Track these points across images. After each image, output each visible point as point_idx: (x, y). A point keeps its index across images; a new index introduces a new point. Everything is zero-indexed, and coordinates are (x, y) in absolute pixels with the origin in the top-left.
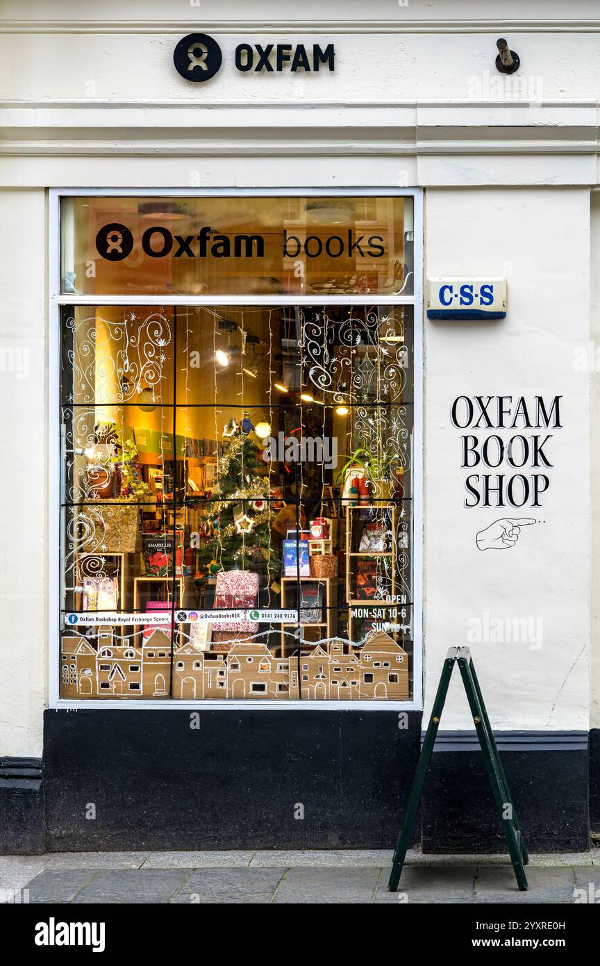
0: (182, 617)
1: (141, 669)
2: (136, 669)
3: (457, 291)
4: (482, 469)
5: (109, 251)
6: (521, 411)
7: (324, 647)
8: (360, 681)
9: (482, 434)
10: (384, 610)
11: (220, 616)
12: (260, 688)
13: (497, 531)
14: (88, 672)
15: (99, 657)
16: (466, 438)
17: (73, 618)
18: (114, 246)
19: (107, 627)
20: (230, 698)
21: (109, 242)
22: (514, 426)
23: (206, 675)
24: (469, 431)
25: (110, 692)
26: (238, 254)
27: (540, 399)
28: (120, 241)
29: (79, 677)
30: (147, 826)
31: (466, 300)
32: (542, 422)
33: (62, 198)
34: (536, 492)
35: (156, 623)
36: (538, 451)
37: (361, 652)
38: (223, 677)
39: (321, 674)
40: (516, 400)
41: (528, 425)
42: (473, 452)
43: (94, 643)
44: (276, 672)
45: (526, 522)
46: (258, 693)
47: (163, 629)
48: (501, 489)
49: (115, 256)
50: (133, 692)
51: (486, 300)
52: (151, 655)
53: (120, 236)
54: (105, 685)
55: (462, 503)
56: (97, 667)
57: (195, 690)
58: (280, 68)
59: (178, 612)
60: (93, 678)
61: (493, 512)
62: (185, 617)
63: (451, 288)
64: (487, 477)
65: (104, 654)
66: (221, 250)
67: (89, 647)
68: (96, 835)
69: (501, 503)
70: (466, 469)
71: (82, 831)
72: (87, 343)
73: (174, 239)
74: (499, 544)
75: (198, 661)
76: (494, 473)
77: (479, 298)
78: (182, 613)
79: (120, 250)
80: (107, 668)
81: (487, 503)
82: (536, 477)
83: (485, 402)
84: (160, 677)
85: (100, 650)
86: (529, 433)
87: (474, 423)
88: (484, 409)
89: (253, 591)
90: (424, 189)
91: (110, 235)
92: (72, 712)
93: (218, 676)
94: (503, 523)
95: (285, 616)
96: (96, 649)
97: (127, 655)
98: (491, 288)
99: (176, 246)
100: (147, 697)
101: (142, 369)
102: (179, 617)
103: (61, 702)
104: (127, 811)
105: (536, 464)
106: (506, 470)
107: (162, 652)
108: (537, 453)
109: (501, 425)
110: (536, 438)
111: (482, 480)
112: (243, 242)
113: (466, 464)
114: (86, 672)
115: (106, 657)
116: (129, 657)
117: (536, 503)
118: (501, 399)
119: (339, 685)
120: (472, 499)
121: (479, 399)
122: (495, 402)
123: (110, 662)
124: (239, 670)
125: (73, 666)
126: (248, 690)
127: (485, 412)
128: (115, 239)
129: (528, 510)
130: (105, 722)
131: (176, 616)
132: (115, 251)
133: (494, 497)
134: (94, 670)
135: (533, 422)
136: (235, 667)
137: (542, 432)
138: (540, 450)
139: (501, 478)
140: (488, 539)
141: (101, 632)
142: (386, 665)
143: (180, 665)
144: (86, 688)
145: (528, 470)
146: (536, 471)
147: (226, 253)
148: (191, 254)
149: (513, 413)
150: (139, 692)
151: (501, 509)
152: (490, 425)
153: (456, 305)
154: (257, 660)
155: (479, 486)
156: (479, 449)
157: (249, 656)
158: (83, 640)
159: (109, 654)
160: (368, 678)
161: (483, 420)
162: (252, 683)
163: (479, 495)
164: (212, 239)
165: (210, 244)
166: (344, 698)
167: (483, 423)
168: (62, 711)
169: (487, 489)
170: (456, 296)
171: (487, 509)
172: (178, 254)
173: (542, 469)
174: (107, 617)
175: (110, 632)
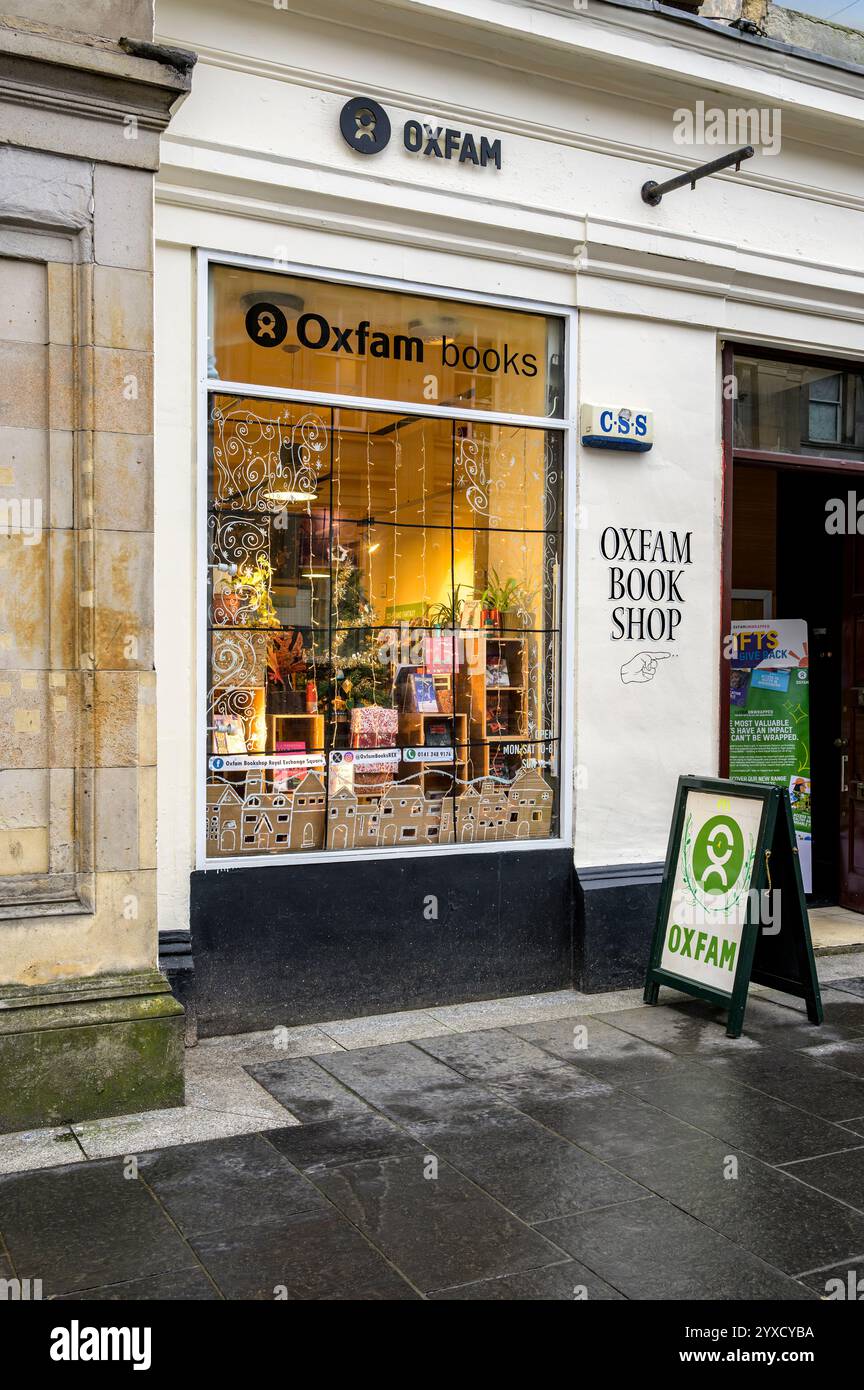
0: (337, 758)
1: (290, 819)
2: (284, 818)
3: (616, 418)
4: (626, 602)
5: (260, 334)
6: (659, 545)
7: (478, 787)
8: (506, 821)
9: (627, 566)
10: (533, 745)
11: (376, 756)
12: (408, 833)
13: (638, 664)
14: (232, 824)
15: (246, 806)
16: (613, 569)
17: (218, 763)
18: (266, 329)
19: (258, 771)
20: (380, 846)
21: (261, 323)
22: (653, 560)
23: (358, 823)
24: (615, 563)
25: (255, 846)
26: (397, 356)
27: (675, 534)
28: (273, 325)
29: (221, 830)
30: (306, 996)
31: (624, 428)
32: (676, 558)
33: (212, 265)
34: (671, 626)
35: (310, 765)
36: (673, 586)
37: (510, 790)
38: (375, 823)
39: (470, 815)
40: (655, 534)
41: (665, 559)
42: (619, 585)
43: (240, 791)
44: (428, 814)
45: (662, 655)
46: (408, 838)
47: (315, 772)
48: (641, 623)
49: (265, 341)
50: (281, 845)
51: (641, 430)
52: (302, 802)
53: (272, 318)
54: (250, 839)
55: (610, 637)
56: (243, 819)
57: (345, 839)
58: (448, 156)
59: (334, 752)
60: (237, 832)
61: (635, 645)
62: (341, 757)
63: (611, 414)
64: (631, 610)
65: (251, 803)
66: (380, 349)
67: (236, 796)
68: (250, 1014)
69: (642, 637)
70: (613, 601)
71: (234, 1011)
72: (236, 441)
73: (331, 331)
74: (640, 677)
75: (352, 807)
76: (636, 605)
77: (634, 428)
78: (338, 754)
79: (273, 336)
80: (253, 819)
81: (630, 637)
82: (671, 611)
83: (629, 533)
84: (309, 826)
85: (247, 799)
86: (665, 567)
87: (619, 555)
88: (628, 542)
89: (394, 728)
90: (579, 310)
91: (262, 315)
92: (223, 873)
93: (370, 823)
94: (643, 656)
95: (442, 754)
96: (243, 798)
97: (276, 803)
98: (645, 418)
99: (333, 339)
100: (294, 850)
101: (296, 475)
102: (334, 758)
103: (211, 862)
104: (284, 981)
105: (671, 599)
106: (646, 603)
107: (312, 798)
108: (672, 588)
109: (642, 558)
110: (671, 572)
111: (627, 613)
112: (403, 343)
113: (613, 597)
114: (229, 825)
115: (253, 807)
116: (278, 805)
117: (671, 637)
118: (642, 532)
119: (486, 826)
120: (618, 632)
121: (624, 531)
122: (637, 534)
123: (258, 812)
124: (392, 815)
125: (215, 819)
126: (398, 836)
127: (629, 545)
128: (267, 321)
129: (663, 644)
130: (260, 882)
131: (331, 757)
132: (266, 335)
133: (636, 629)
134: (238, 824)
135: (669, 558)
136: (388, 811)
137: (676, 567)
138: (674, 585)
139: (642, 611)
140: (631, 672)
141: (249, 778)
142: (532, 802)
143: (334, 812)
144: (228, 844)
145: (664, 605)
146: (671, 605)
147: (386, 354)
148: (349, 350)
149: (653, 547)
150: (286, 845)
151: (642, 642)
152: (633, 558)
153: (614, 433)
154: (411, 802)
155: (624, 619)
156: (624, 581)
157: (403, 799)
158: (229, 788)
159: (257, 803)
160: (514, 817)
161: (628, 553)
162: (403, 828)
163: (623, 628)
164: (371, 335)
165: (369, 341)
166: (490, 839)
167: (627, 556)
168: (212, 873)
169: (631, 622)
170: (615, 423)
171: (630, 641)
172: (335, 348)
173: (676, 604)
174: (256, 761)
175: (260, 777)
